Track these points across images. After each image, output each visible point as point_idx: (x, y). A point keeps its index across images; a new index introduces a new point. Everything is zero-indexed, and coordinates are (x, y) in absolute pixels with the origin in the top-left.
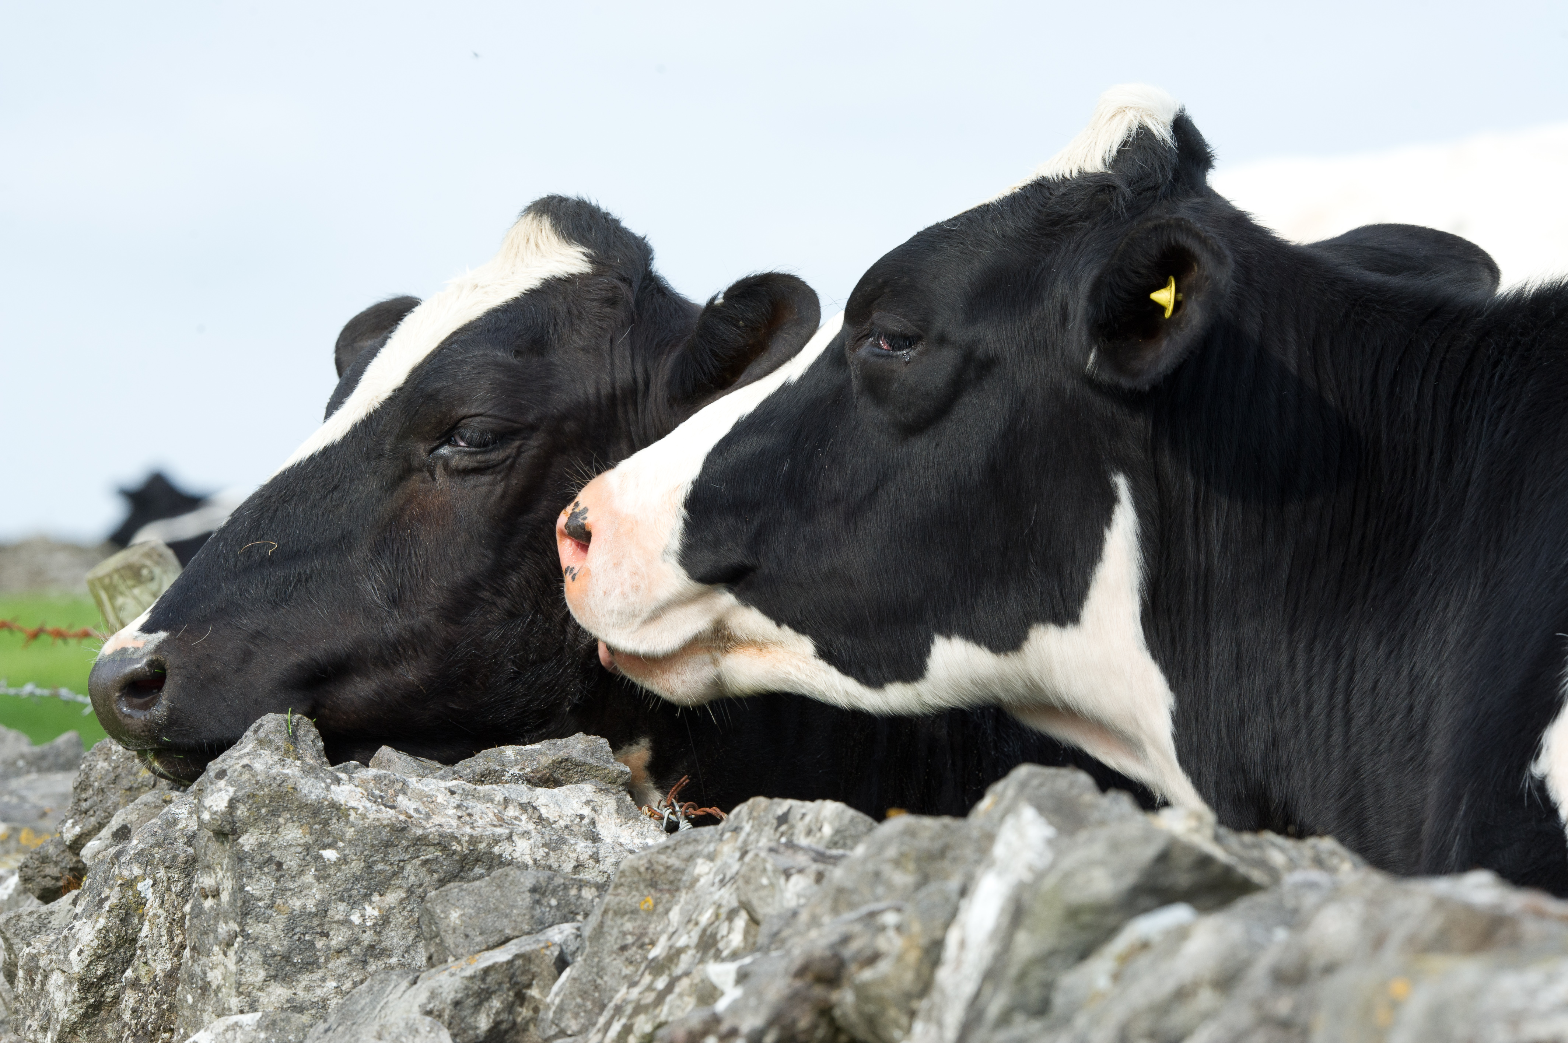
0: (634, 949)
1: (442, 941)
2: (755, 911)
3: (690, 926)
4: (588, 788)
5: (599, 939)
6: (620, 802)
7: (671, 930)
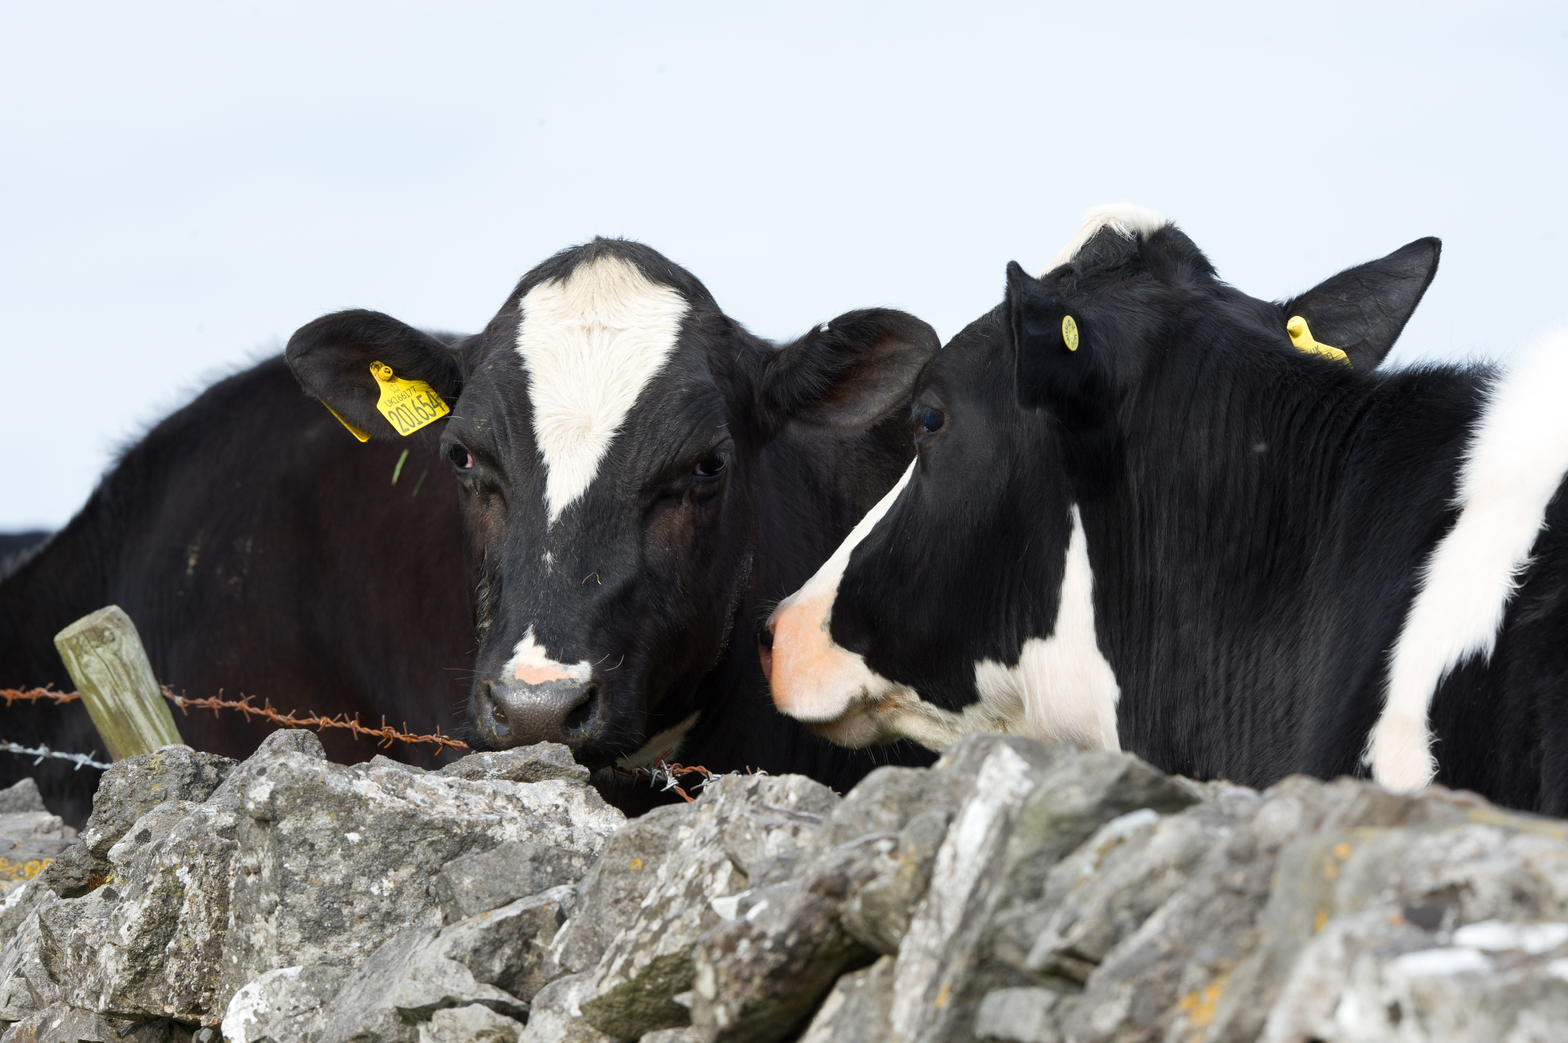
0: (626, 902)
1: (456, 903)
2: (740, 861)
3: (677, 880)
4: (561, 784)
5: (597, 894)
6: (588, 794)
7: (659, 884)
